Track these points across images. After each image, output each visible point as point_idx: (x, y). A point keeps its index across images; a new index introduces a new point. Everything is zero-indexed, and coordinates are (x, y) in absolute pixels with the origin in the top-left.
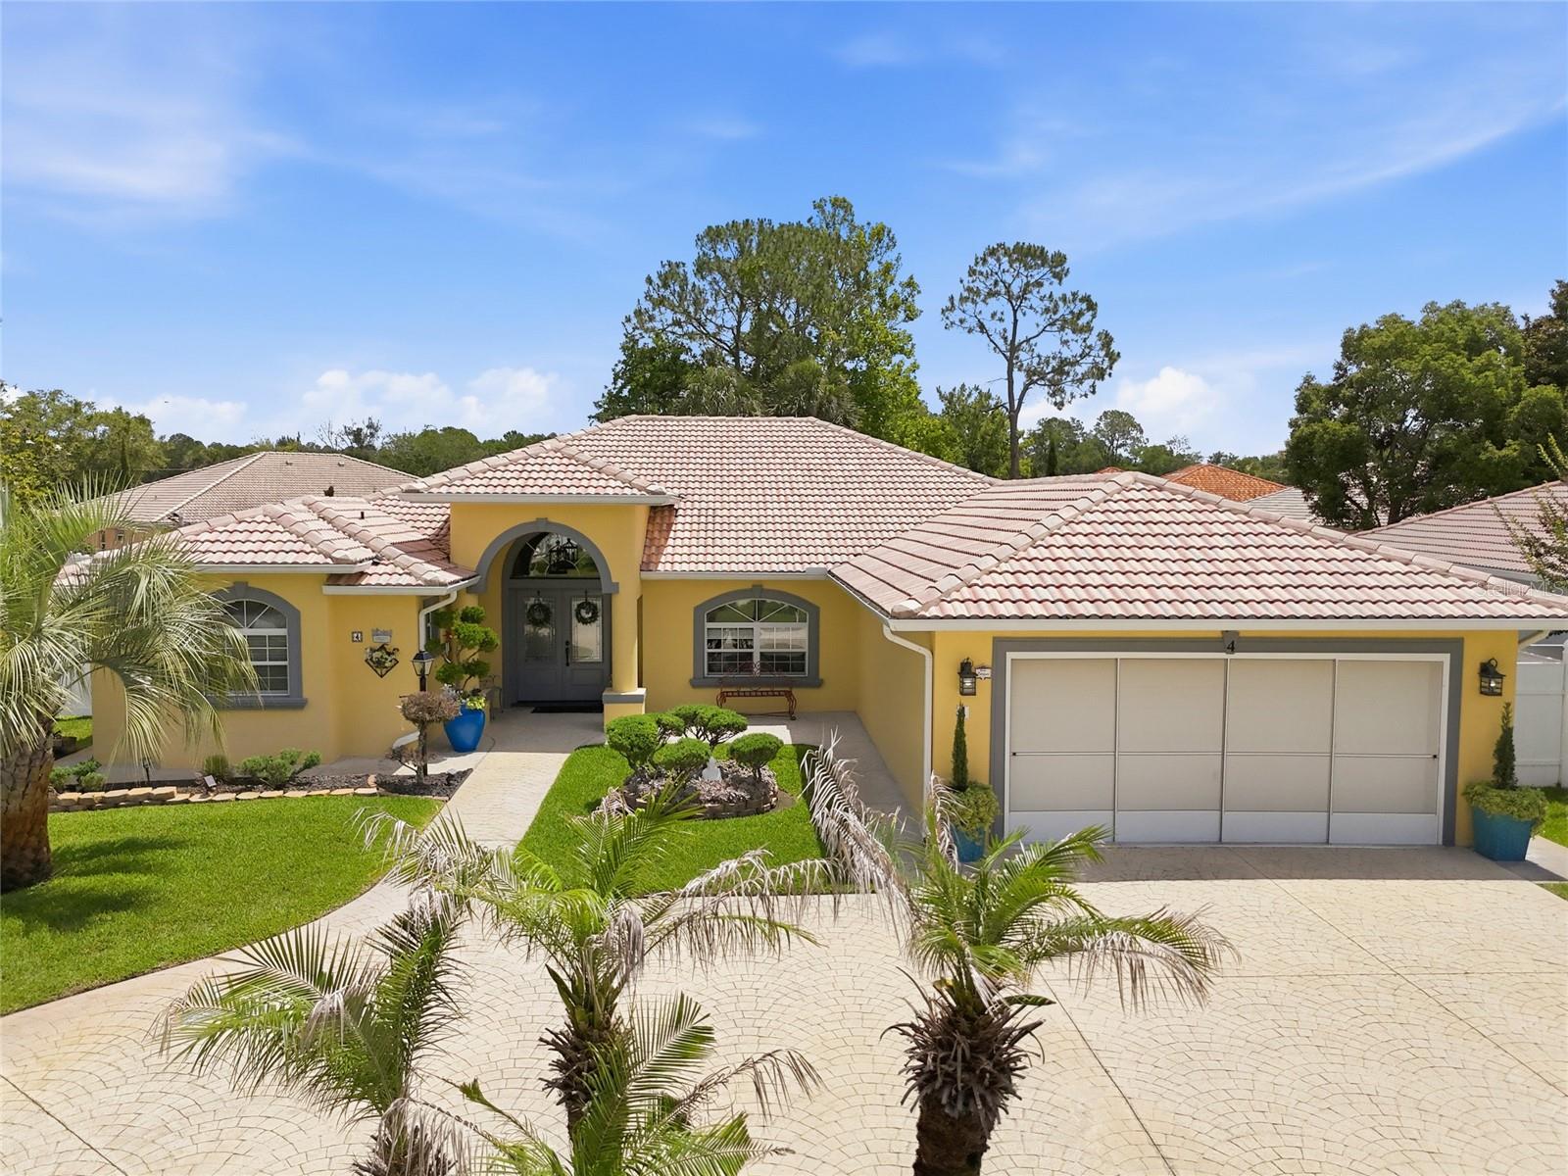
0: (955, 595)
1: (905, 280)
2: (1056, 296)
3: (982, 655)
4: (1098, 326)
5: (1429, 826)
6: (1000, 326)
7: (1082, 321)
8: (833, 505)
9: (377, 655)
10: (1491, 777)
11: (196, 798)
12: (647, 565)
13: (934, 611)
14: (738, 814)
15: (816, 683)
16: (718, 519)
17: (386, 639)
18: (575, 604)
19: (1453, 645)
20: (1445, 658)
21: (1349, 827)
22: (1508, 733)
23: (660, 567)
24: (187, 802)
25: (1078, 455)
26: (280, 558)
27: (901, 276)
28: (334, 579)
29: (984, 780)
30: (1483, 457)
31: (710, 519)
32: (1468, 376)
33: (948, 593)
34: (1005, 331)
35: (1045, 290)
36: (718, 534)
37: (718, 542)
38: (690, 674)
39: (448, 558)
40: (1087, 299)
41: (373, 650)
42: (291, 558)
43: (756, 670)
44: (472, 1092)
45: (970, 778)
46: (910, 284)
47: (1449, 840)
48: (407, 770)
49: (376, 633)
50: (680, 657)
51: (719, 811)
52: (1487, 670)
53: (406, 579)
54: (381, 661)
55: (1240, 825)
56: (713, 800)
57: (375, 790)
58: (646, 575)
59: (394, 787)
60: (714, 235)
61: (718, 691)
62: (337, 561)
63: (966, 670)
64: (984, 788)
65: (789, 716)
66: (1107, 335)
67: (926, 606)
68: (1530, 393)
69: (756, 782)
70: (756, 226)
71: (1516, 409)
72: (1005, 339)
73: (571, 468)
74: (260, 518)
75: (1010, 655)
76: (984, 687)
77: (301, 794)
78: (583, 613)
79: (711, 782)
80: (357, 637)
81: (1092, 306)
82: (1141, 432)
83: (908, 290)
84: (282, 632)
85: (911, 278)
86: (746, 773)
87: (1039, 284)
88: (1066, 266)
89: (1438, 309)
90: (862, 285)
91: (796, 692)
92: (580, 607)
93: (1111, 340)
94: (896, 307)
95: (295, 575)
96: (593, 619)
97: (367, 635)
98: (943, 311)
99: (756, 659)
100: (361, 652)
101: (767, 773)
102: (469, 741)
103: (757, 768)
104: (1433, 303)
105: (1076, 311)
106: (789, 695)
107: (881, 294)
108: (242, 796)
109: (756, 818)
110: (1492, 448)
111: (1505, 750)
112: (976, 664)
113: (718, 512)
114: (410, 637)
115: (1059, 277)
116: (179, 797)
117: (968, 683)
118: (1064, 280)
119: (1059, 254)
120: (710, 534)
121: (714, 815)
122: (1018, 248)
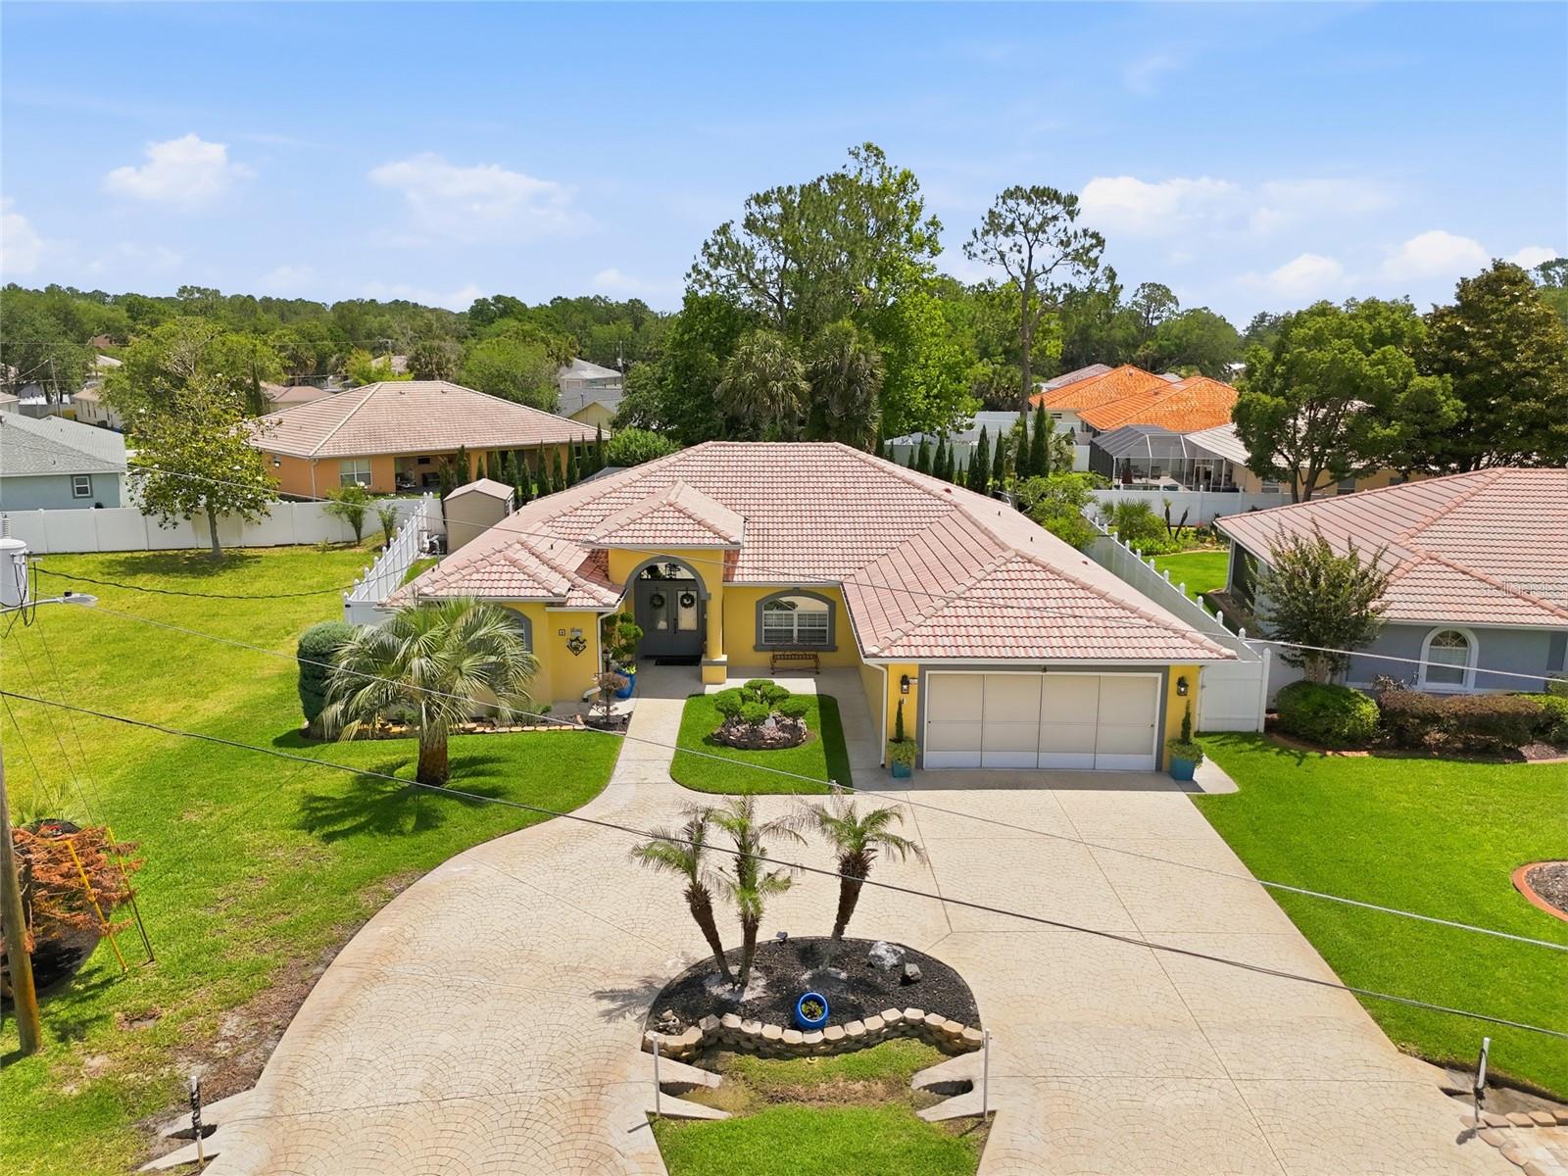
0: (899, 642)
1: (930, 219)
2: (1071, 232)
3: (913, 673)
4: (1103, 263)
5: (1149, 761)
6: (1018, 257)
7: (1093, 254)
8: (847, 526)
9: (574, 643)
10: (1180, 737)
11: (488, 730)
12: (728, 576)
13: (887, 653)
14: (785, 747)
15: (834, 649)
16: (771, 538)
17: (579, 634)
18: (681, 594)
19: (1164, 670)
20: (1160, 675)
21: (1107, 761)
22: (1188, 715)
23: (735, 579)
24: (484, 732)
25: (1112, 328)
26: (523, 592)
27: (925, 216)
28: (552, 604)
29: (914, 736)
30: (1370, 436)
31: (766, 538)
32: (1366, 368)
33: (895, 641)
34: (1023, 261)
35: (1060, 224)
36: (771, 551)
37: (771, 557)
38: (753, 642)
39: (607, 576)
40: (1095, 235)
41: (572, 641)
42: (528, 592)
43: (795, 642)
44: (721, 869)
45: (905, 735)
46: (934, 223)
47: (1159, 768)
48: (595, 712)
49: (573, 630)
50: (746, 632)
51: (775, 745)
52: (1182, 682)
53: (592, 602)
54: (576, 646)
55: (1048, 760)
56: (772, 739)
57: (584, 727)
58: (726, 584)
59: (593, 724)
60: (763, 200)
61: (771, 654)
62: (555, 595)
63: (905, 680)
64: (912, 741)
65: (813, 671)
66: (1111, 270)
67: (882, 650)
68: (1418, 381)
69: (795, 728)
70: (798, 191)
71: (1402, 396)
72: (1022, 268)
73: (681, 521)
74: (502, 562)
75: (927, 672)
76: (914, 688)
77: (545, 729)
78: (685, 601)
79: (769, 729)
80: (562, 633)
81: (1100, 242)
82: (1177, 304)
83: (932, 228)
84: (522, 631)
85: (934, 217)
86: (789, 721)
87: (1055, 218)
88: (1077, 207)
89: (1356, 305)
90: (890, 226)
91: (820, 654)
92: (683, 597)
93: (1115, 275)
94: (922, 245)
95: (531, 602)
96: (691, 605)
97: (568, 631)
98: (965, 246)
99: (795, 634)
100: (564, 642)
101: (801, 722)
102: (627, 692)
103: (795, 720)
104: (1353, 299)
105: (1087, 245)
106: (816, 657)
107: (908, 228)
108: (513, 729)
109: (794, 750)
110: (1378, 429)
111: (1186, 724)
112: (909, 676)
113: (771, 532)
114: (592, 634)
115: (1072, 214)
116: (479, 729)
117: (905, 687)
118: (1075, 218)
119: (1072, 196)
120: (766, 551)
121: (772, 747)
122: (1035, 191)
